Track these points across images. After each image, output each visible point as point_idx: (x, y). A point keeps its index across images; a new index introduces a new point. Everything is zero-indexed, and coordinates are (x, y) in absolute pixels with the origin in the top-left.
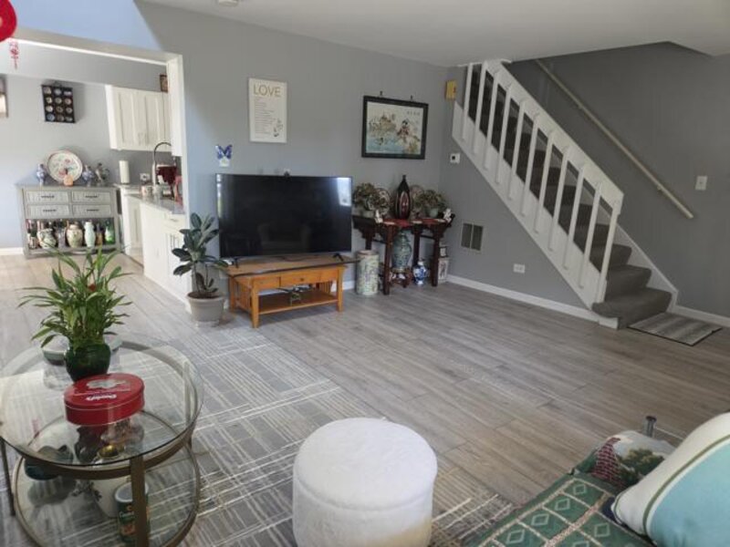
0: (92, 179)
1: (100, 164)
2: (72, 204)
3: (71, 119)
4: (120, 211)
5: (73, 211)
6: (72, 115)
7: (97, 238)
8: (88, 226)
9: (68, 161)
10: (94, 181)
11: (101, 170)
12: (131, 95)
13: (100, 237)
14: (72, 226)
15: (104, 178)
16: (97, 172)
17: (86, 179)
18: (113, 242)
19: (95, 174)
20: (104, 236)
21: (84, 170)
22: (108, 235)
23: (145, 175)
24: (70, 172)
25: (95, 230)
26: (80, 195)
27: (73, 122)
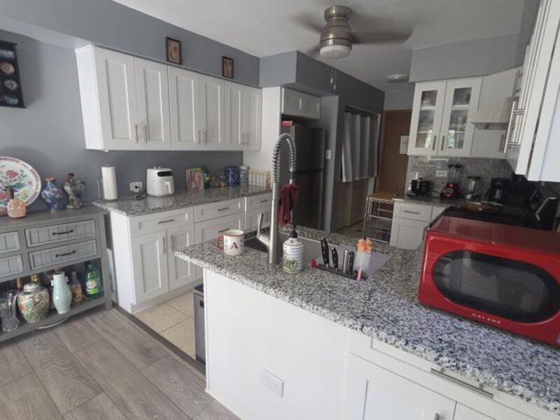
0: (59, 200)
1: (72, 175)
2: (27, 251)
3: (16, 101)
4: (109, 244)
5: (29, 262)
6: (18, 93)
7: (74, 295)
8: (57, 281)
9: (12, 174)
10: (63, 202)
11: (73, 185)
12: (124, 65)
13: (79, 292)
14: (28, 288)
15: (78, 195)
16: (68, 188)
17: (49, 201)
18: (100, 295)
19: (65, 192)
20: (84, 288)
21: (44, 186)
22: (91, 286)
23: (137, 184)
24: (19, 193)
25: (70, 283)
26: (42, 233)
27: (21, 105)
